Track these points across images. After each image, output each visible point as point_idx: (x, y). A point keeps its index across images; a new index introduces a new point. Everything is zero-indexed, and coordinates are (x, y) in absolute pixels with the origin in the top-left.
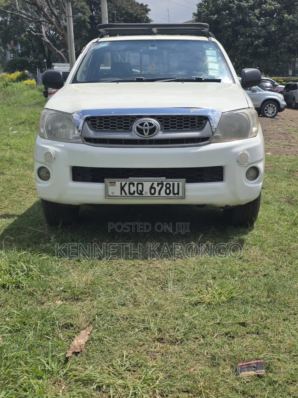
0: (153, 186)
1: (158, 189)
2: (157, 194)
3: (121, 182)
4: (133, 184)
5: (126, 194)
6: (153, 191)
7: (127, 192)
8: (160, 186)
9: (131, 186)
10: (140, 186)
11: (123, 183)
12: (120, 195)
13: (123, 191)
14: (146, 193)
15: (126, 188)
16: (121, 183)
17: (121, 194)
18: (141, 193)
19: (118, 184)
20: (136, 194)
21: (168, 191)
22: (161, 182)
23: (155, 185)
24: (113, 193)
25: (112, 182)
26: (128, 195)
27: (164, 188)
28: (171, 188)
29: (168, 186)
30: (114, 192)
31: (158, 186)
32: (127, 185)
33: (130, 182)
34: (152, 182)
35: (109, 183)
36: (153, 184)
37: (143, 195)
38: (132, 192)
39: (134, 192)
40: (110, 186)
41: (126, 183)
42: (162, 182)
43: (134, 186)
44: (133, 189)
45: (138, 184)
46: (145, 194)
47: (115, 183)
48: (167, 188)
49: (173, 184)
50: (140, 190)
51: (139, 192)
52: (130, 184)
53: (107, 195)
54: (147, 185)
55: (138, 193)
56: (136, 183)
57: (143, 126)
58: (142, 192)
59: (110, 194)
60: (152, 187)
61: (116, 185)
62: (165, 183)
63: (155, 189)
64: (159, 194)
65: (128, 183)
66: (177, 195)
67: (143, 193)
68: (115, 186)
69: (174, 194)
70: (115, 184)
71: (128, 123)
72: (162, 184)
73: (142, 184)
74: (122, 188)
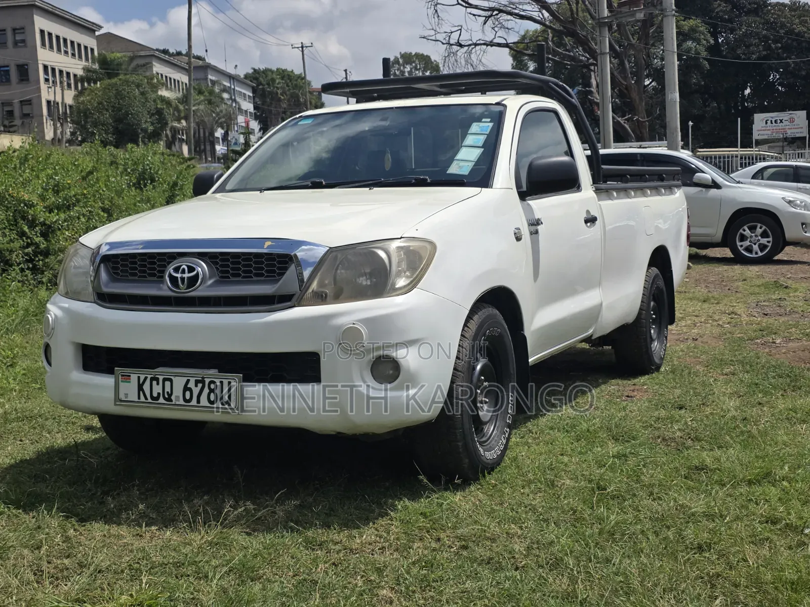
0: (188, 386)
1: (196, 391)
2: (194, 402)
4: (157, 380)
8: (200, 385)
9: (154, 383)
10: (168, 384)
11: (142, 377)
13: (141, 392)
14: (177, 398)
15: (146, 387)
16: (139, 378)
17: (139, 398)
18: (169, 399)
19: (134, 378)
20: (161, 400)
21: (212, 397)
22: (200, 379)
23: (191, 385)
24: (126, 395)
25: (126, 375)
26: (150, 400)
27: (206, 391)
30: (127, 394)
32: (148, 382)
33: (152, 376)
34: (186, 379)
35: (120, 377)
36: (188, 381)
37: (172, 401)
38: (155, 395)
39: (159, 394)
40: (122, 381)
41: (146, 378)
42: (203, 378)
43: (158, 384)
44: (157, 389)
45: (164, 380)
46: (176, 400)
47: (130, 376)
48: (211, 391)
49: (221, 382)
50: (168, 392)
51: (167, 396)
52: (152, 379)
53: (117, 400)
54: (179, 383)
56: (161, 378)
58: (170, 395)
59: (122, 397)
60: (186, 388)
61: (131, 381)
62: (207, 381)
63: (191, 390)
64: (198, 402)
65: (149, 377)
67: (173, 398)
68: (130, 382)
70: (130, 379)
72: (203, 382)
73: (171, 380)
74: (140, 388)
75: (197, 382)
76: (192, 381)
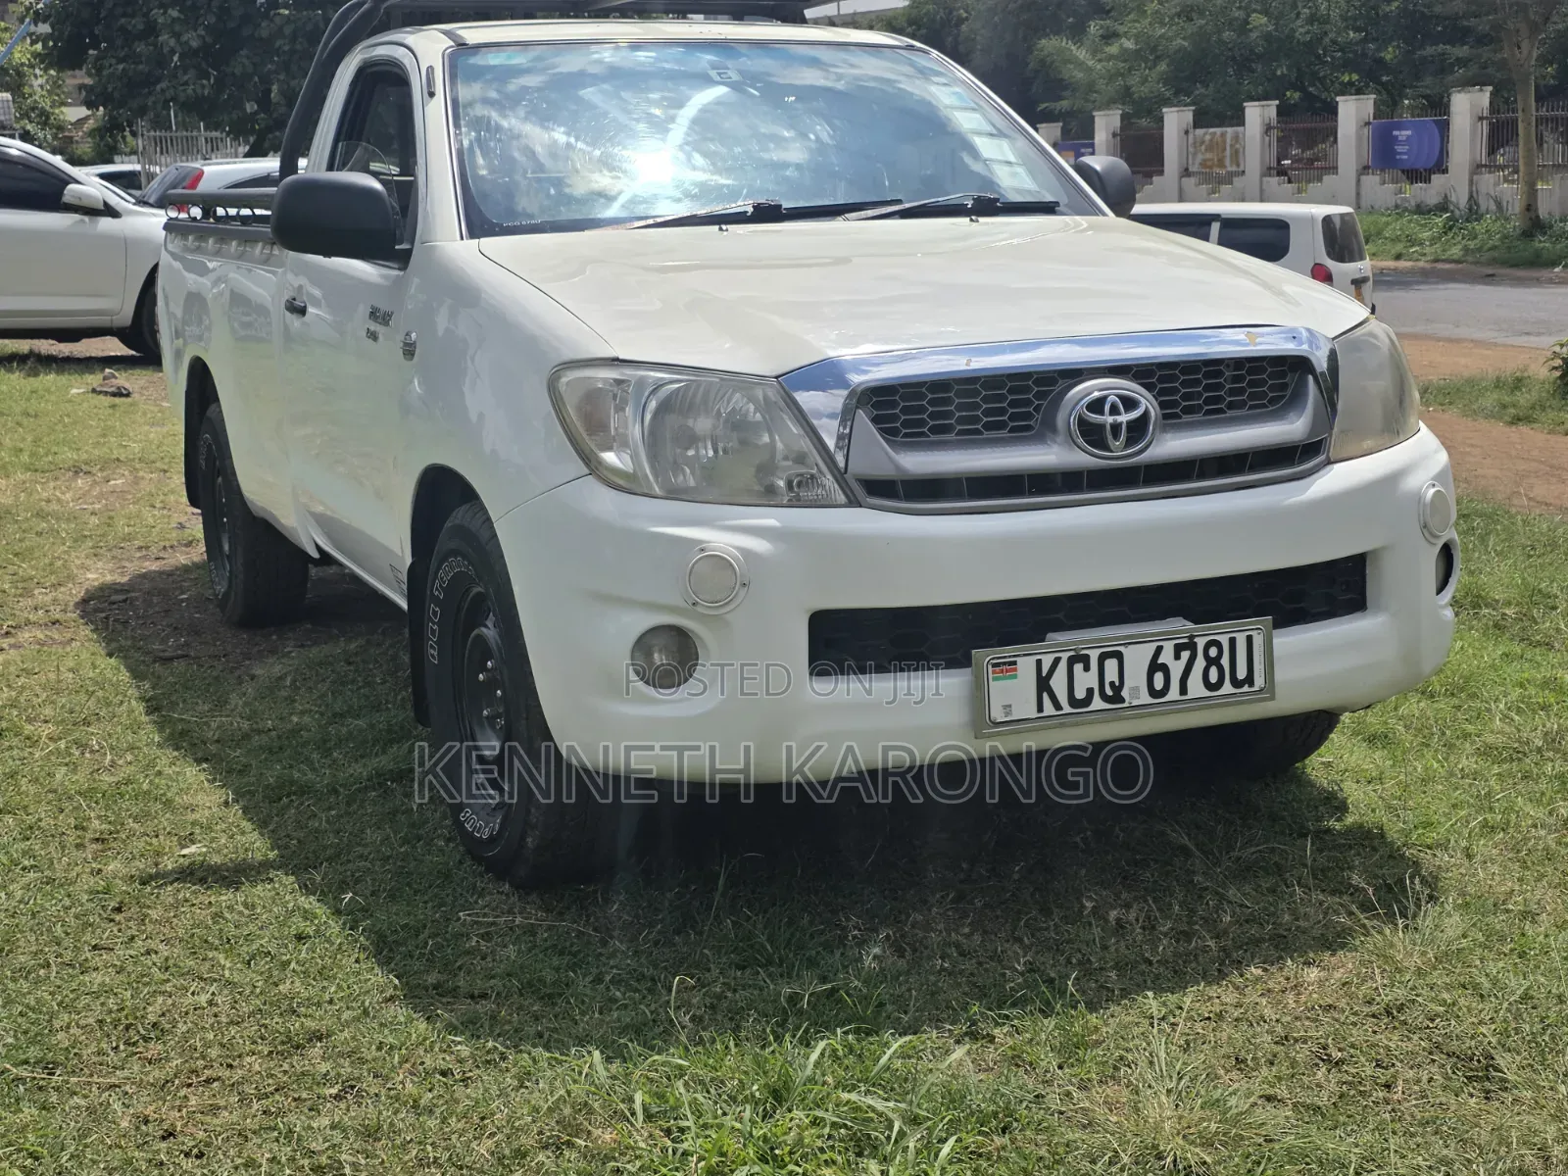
0: (1159, 662)
1: (1177, 669)
2: (1174, 693)
3: (1039, 657)
5: (1058, 706)
6: (1159, 680)
7: (1063, 698)
8: (1185, 655)
9: (1078, 667)
10: (1111, 665)
11: (1047, 662)
12: (1036, 715)
13: (1045, 696)
14: (1135, 690)
16: (1039, 663)
17: (1040, 709)
18: (1117, 698)
19: (1026, 667)
20: (1097, 703)
21: (1213, 676)
22: (1186, 640)
23: (1166, 657)
24: (1007, 708)
25: (1004, 664)
26: (1067, 709)
27: (1200, 663)
28: (1225, 661)
29: (1213, 652)
30: (1010, 706)
31: (1177, 657)
32: (1063, 666)
33: (1072, 653)
34: (1154, 646)
35: (990, 667)
36: (1159, 650)
37: (1123, 700)
38: (1080, 694)
39: (1090, 691)
40: (994, 679)
41: (1057, 661)
43: (1087, 669)
44: (1086, 680)
45: (1102, 658)
46: (1131, 697)
47: (1015, 663)
48: (1211, 662)
49: (1233, 642)
50: (1112, 684)
51: (1109, 692)
52: (1072, 662)
55: (1104, 697)
56: (1094, 655)
57: (1102, 413)
58: (1117, 689)
59: (998, 715)
60: (1155, 666)
61: (1019, 673)
62: (1201, 642)
63: (1165, 669)
64: (1183, 690)
65: (1065, 656)
66: (1246, 688)
67: (1125, 693)
68: (1015, 677)
69: (1236, 683)
70: (1015, 670)
71: (1028, 403)
72: (1191, 646)
73: (1119, 656)
74: (1043, 684)
75: (1178, 650)
76: (1169, 648)
